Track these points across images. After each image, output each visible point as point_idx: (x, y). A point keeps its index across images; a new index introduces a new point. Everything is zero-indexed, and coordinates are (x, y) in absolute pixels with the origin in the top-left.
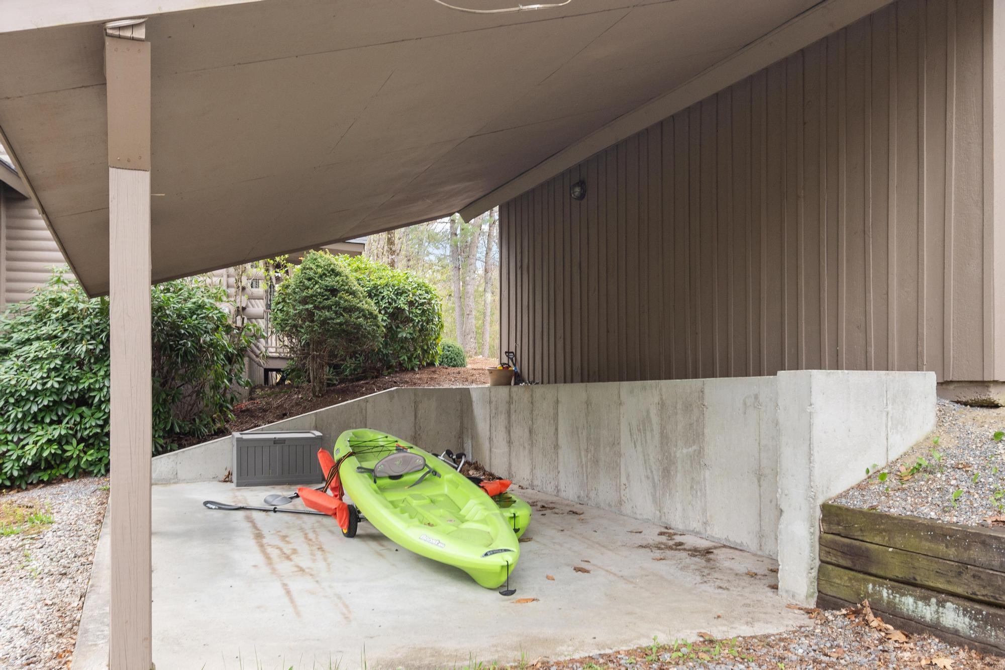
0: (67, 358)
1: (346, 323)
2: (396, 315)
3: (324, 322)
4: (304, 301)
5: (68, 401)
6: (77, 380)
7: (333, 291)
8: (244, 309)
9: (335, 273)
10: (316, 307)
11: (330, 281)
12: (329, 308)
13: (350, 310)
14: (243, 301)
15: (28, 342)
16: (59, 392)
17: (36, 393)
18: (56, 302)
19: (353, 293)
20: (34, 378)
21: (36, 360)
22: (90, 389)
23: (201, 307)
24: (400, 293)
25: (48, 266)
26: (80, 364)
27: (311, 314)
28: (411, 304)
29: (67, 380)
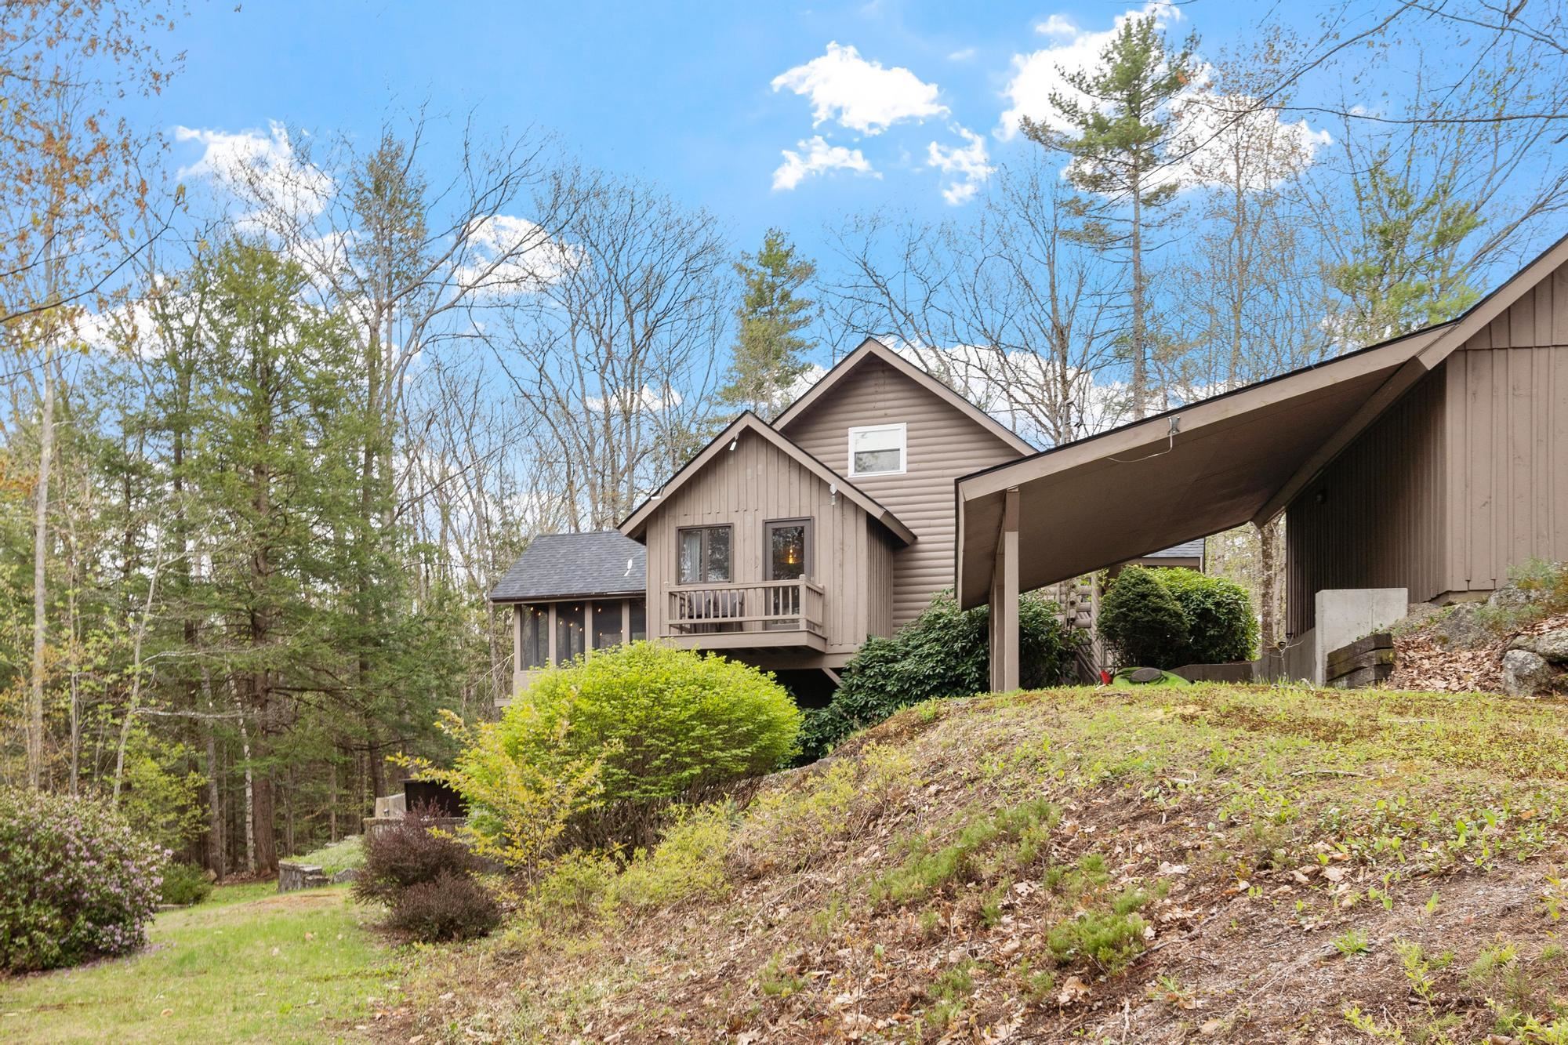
0: (947, 654)
1: (1154, 621)
2: (1204, 615)
3: (1135, 621)
4: (1120, 606)
5: (949, 683)
6: (954, 668)
7: (1144, 596)
8: (1073, 620)
9: (1146, 581)
10: (1130, 610)
11: (1140, 589)
12: (1139, 610)
13: (1158, 610)
14: (1072, 613)
15: (921, 645)
16: (942, 676)
17: (928, 677)
18: (938, 617)
19: (1161, 597)
20: (927, 668)
21: (929, 655)
22: (962, 674)
23: (1038, 614)
24: (1208, 595)
25: (929, 596)
26: (956, 657)
27: (1125, 615)
28: (1218, 604)
29: (949, 668)
